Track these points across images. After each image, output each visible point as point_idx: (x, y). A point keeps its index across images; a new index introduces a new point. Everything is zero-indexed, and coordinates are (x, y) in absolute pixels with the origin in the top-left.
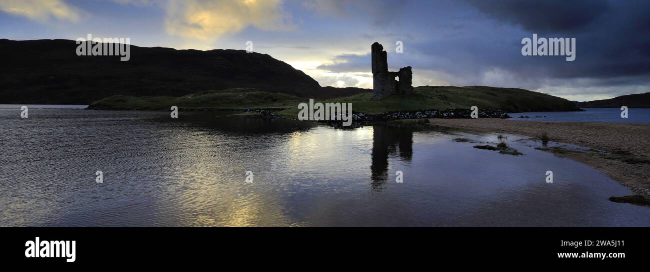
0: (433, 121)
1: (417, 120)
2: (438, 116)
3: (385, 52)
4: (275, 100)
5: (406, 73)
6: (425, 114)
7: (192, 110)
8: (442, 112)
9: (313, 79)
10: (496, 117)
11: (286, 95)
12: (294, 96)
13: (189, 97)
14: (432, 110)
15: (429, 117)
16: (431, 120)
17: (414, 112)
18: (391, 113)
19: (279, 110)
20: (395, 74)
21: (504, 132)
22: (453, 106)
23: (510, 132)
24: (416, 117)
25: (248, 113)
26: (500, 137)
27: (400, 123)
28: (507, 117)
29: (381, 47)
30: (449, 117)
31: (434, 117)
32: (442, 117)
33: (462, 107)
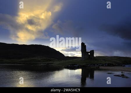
0: (101, 67)
1: (96, 67)
2: (102, 66)
3: (85, 45)
4: (50, 61)
5: (92, 52)
6: (98, 65)
7: (24, 64)
8: (104, 64)
9: (62, 54)
10: (121, 66)
11: (53, 59)
12: (56, 59)
13: (23, 59)
14: (100, 64)
15: (99, 66)
16: (100, 67)
17: (95, 64)
18: (87, 65)
19: (52, 63)
20: (89, 52)
21: (123, 71)
22: (107, 62)
23: (125, 71)
24: (95, 66)
25: (42, 65)
26: (122, 72)
27: (90, 68)
28: (124, 66)
29: (84, 44)
30: (106, 66)
31: (101, 66)
32: (104, 66)
33: (110, 63)
